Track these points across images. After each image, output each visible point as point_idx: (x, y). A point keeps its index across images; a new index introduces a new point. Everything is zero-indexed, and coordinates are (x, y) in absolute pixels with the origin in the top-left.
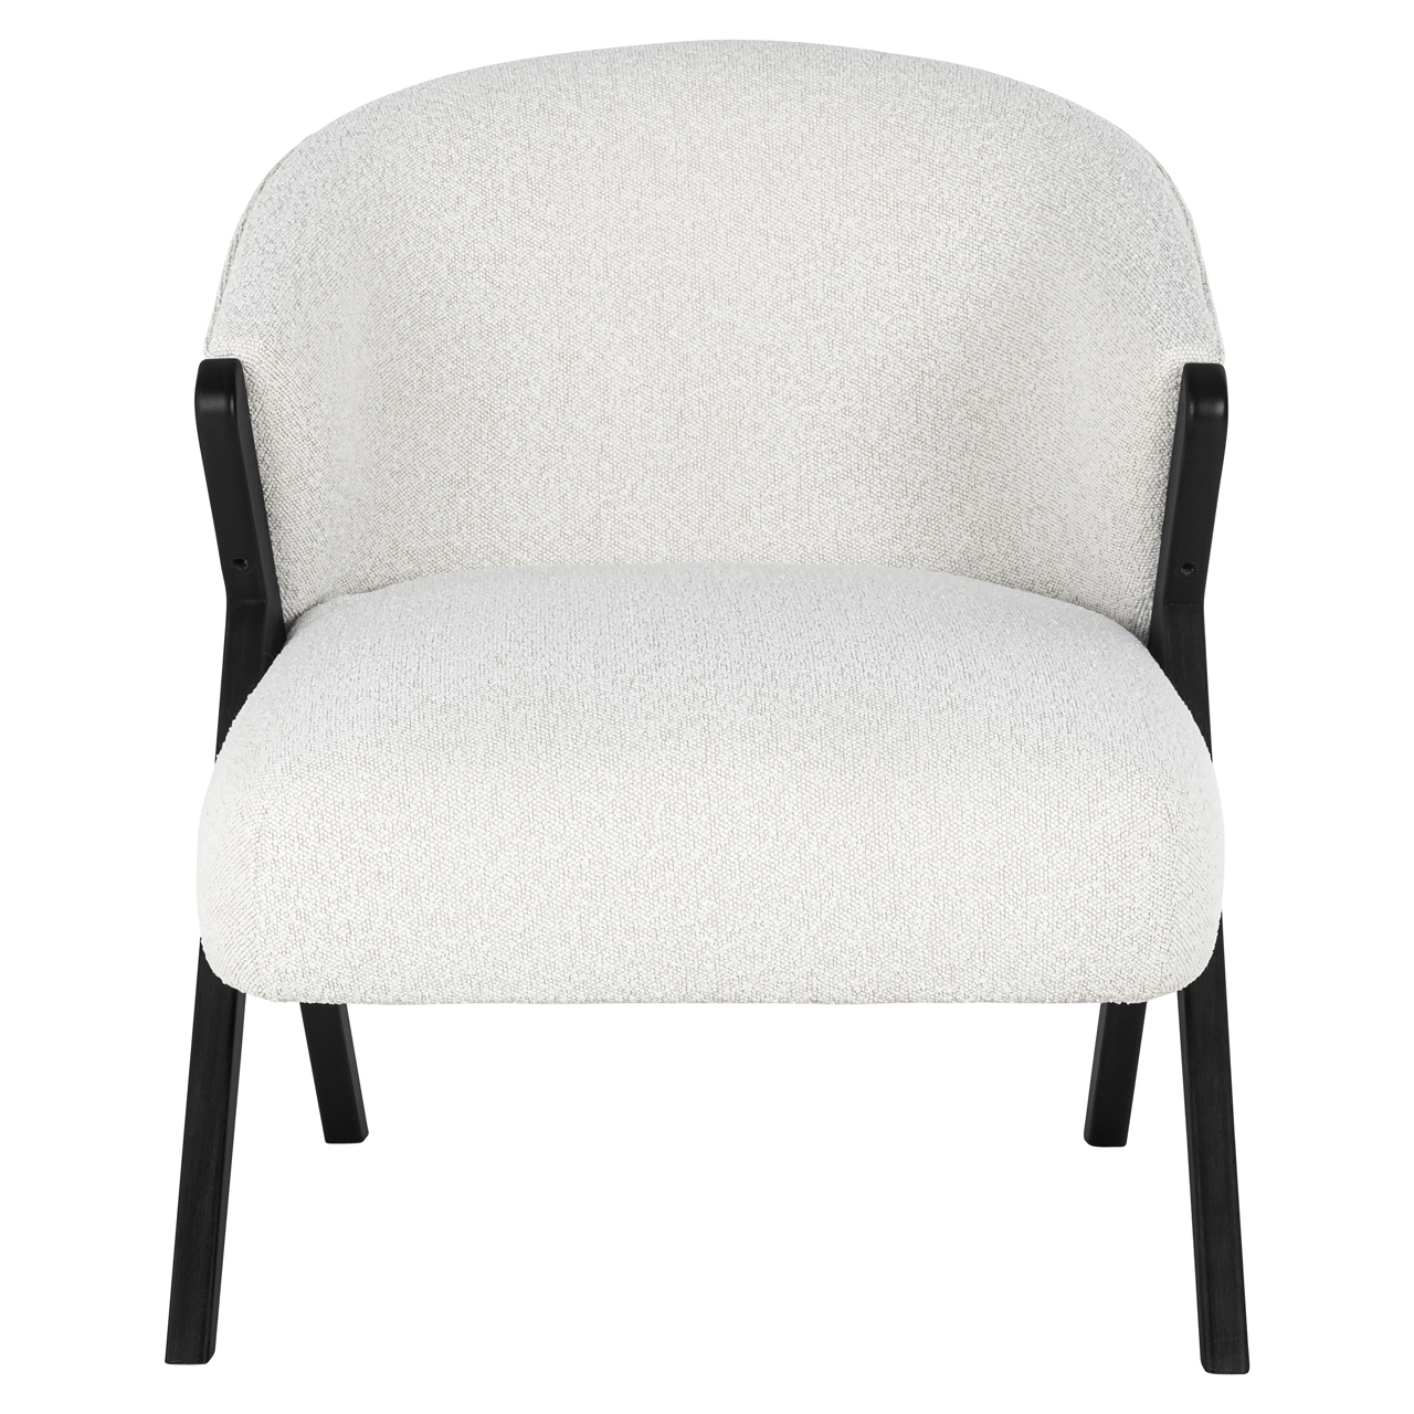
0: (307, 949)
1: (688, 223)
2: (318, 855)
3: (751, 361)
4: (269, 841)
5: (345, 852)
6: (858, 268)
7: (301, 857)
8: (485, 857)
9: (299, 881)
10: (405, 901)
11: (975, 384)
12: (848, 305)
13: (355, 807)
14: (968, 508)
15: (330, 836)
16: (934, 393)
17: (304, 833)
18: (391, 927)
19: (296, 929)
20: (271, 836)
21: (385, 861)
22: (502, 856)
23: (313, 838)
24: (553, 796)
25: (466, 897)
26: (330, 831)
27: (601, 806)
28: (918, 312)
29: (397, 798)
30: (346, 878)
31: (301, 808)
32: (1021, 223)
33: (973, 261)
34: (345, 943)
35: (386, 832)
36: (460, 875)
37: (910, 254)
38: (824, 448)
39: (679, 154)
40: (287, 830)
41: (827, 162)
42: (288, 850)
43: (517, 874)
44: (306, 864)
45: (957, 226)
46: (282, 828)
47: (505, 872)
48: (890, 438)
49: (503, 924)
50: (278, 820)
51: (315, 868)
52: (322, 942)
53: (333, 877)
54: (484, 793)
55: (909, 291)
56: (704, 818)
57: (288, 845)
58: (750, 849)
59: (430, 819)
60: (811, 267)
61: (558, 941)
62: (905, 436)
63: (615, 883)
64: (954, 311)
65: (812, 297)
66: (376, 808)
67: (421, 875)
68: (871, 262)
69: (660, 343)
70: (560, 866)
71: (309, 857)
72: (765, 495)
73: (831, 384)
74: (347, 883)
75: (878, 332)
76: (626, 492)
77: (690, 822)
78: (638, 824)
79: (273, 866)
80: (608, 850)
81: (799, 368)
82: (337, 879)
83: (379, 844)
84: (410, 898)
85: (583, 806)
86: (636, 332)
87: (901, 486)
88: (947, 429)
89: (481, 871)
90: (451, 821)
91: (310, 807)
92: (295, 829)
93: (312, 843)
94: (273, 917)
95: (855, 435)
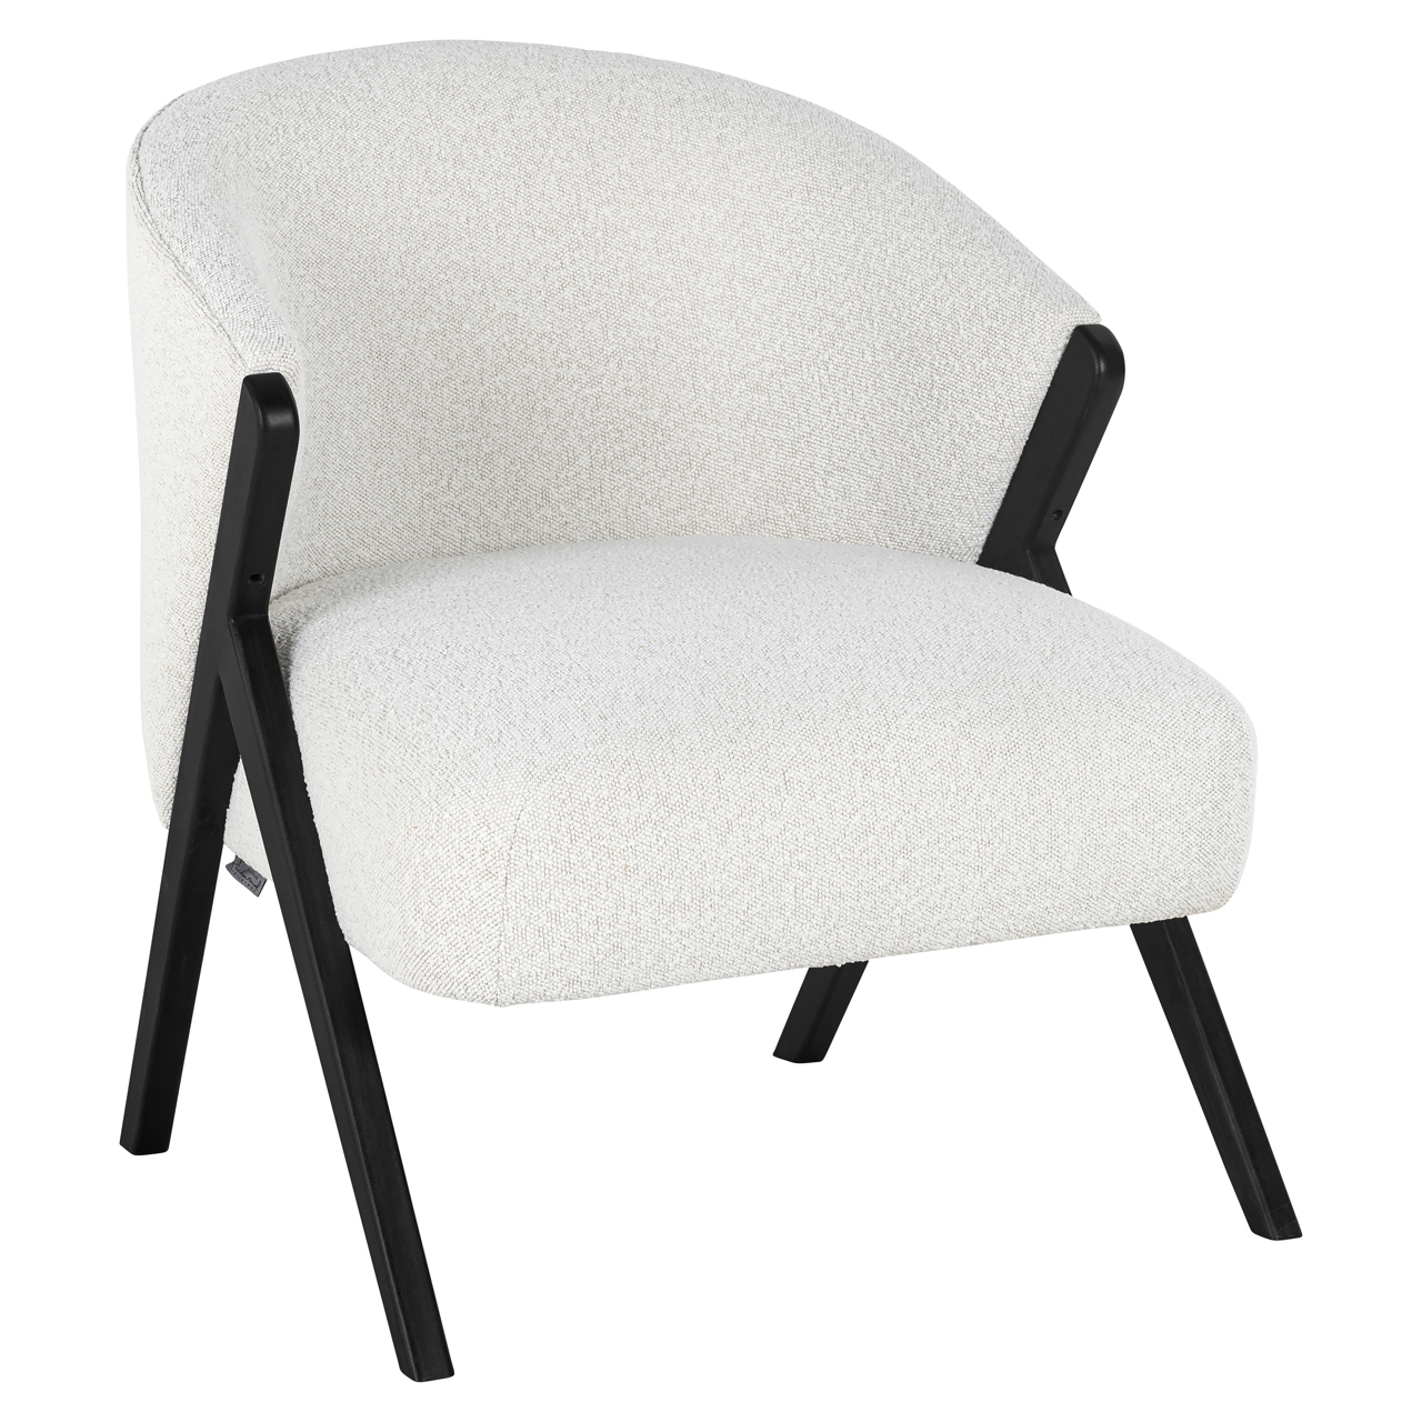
0: (555, 949)
1: (463, 219)
2: (571, 856)
3: (536, 349)
4: (524, 847)
5: (595, 850)
6: (620, 254)
7: (555, 860)
8: (716, 840)
9: (552, 883)
10: (648, 892)
11: (753, 358)
12: (616, 291)
13: (600, 805)
14: (753, 475)
15: (581, 835)
16: (710, 369)
17: (557, 835)
18: (635, 918)
19: (545, 931)
20: (524, 841)
21: (630, 855)
22: (731, 838)
23: (566, 839)
24: (768, 774)
25: (700, 881)
26: (580, 830)
27: (810, 780)
28: (684, 293)
29: (635, 792)
30: (597, 875)
31: (552, 811)
32: (783, 205)
33: (734, 243)
34: (592, 939)
35: (630, 826)
36: (696, 860)
37: (668, 238)
38: (610, 427)
39: (443, 152)
40: (541, 834)
41: (575, 154)
42: (542, 854)
43: (744, 853)
44: (559, 866)
45: (712, 210)
46: (535, 832)
47: (734, 852)
48: (672, 414)
49: (731, 903)
50: (530, 825)
51: (568, 869)
52: (571, 941)
53: (584, 876)
54: (710, 778)
55: (671, 274)
56: (897, 781)
57: (543, 849)
58: (937, 806)
59: (667, 809)
60: (577, 255)
61: (775, 914)
62: (686, 411)
63: (826, 852)
64: (721, 291)
65: (581, 284)
66: (619, 803)
67: (662, 864)
68: (631, 248)
69: (457, 336)
70: (780, 841)
71: (563, 858)
72: (562, 476)
73: (611, 366)
74: (597, 880)
75: (647, 314)
76: (444, 483)
77: (886, 786)
78: (843, 793)
79: (526, 871)
80: (819, 821)
81: (579, 352)
82: (589, 877)
83: (625, 838)
84: (652, 888)
85: (795, 782)
86: (436, 326)
87: (685, 459)
88: (726, 402)
89: (714, 854)
90: (685, 808)
91: (559, 809)
92: (548, 833)
93: (565, 844)
94: (522, 922)
95: (638, 413)
